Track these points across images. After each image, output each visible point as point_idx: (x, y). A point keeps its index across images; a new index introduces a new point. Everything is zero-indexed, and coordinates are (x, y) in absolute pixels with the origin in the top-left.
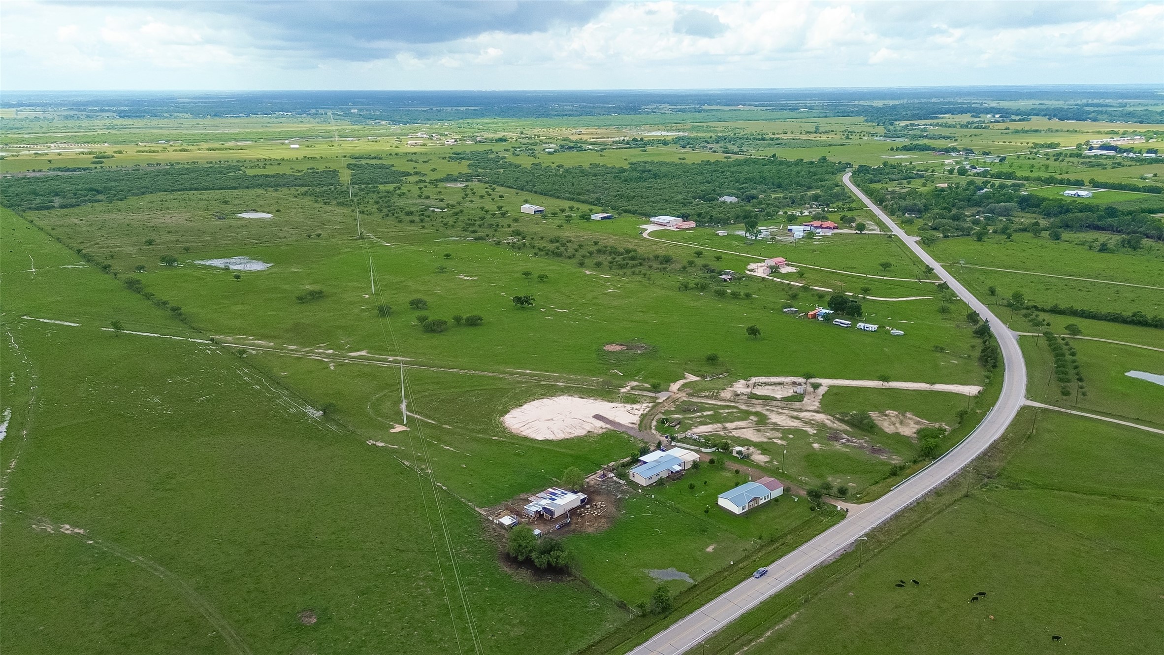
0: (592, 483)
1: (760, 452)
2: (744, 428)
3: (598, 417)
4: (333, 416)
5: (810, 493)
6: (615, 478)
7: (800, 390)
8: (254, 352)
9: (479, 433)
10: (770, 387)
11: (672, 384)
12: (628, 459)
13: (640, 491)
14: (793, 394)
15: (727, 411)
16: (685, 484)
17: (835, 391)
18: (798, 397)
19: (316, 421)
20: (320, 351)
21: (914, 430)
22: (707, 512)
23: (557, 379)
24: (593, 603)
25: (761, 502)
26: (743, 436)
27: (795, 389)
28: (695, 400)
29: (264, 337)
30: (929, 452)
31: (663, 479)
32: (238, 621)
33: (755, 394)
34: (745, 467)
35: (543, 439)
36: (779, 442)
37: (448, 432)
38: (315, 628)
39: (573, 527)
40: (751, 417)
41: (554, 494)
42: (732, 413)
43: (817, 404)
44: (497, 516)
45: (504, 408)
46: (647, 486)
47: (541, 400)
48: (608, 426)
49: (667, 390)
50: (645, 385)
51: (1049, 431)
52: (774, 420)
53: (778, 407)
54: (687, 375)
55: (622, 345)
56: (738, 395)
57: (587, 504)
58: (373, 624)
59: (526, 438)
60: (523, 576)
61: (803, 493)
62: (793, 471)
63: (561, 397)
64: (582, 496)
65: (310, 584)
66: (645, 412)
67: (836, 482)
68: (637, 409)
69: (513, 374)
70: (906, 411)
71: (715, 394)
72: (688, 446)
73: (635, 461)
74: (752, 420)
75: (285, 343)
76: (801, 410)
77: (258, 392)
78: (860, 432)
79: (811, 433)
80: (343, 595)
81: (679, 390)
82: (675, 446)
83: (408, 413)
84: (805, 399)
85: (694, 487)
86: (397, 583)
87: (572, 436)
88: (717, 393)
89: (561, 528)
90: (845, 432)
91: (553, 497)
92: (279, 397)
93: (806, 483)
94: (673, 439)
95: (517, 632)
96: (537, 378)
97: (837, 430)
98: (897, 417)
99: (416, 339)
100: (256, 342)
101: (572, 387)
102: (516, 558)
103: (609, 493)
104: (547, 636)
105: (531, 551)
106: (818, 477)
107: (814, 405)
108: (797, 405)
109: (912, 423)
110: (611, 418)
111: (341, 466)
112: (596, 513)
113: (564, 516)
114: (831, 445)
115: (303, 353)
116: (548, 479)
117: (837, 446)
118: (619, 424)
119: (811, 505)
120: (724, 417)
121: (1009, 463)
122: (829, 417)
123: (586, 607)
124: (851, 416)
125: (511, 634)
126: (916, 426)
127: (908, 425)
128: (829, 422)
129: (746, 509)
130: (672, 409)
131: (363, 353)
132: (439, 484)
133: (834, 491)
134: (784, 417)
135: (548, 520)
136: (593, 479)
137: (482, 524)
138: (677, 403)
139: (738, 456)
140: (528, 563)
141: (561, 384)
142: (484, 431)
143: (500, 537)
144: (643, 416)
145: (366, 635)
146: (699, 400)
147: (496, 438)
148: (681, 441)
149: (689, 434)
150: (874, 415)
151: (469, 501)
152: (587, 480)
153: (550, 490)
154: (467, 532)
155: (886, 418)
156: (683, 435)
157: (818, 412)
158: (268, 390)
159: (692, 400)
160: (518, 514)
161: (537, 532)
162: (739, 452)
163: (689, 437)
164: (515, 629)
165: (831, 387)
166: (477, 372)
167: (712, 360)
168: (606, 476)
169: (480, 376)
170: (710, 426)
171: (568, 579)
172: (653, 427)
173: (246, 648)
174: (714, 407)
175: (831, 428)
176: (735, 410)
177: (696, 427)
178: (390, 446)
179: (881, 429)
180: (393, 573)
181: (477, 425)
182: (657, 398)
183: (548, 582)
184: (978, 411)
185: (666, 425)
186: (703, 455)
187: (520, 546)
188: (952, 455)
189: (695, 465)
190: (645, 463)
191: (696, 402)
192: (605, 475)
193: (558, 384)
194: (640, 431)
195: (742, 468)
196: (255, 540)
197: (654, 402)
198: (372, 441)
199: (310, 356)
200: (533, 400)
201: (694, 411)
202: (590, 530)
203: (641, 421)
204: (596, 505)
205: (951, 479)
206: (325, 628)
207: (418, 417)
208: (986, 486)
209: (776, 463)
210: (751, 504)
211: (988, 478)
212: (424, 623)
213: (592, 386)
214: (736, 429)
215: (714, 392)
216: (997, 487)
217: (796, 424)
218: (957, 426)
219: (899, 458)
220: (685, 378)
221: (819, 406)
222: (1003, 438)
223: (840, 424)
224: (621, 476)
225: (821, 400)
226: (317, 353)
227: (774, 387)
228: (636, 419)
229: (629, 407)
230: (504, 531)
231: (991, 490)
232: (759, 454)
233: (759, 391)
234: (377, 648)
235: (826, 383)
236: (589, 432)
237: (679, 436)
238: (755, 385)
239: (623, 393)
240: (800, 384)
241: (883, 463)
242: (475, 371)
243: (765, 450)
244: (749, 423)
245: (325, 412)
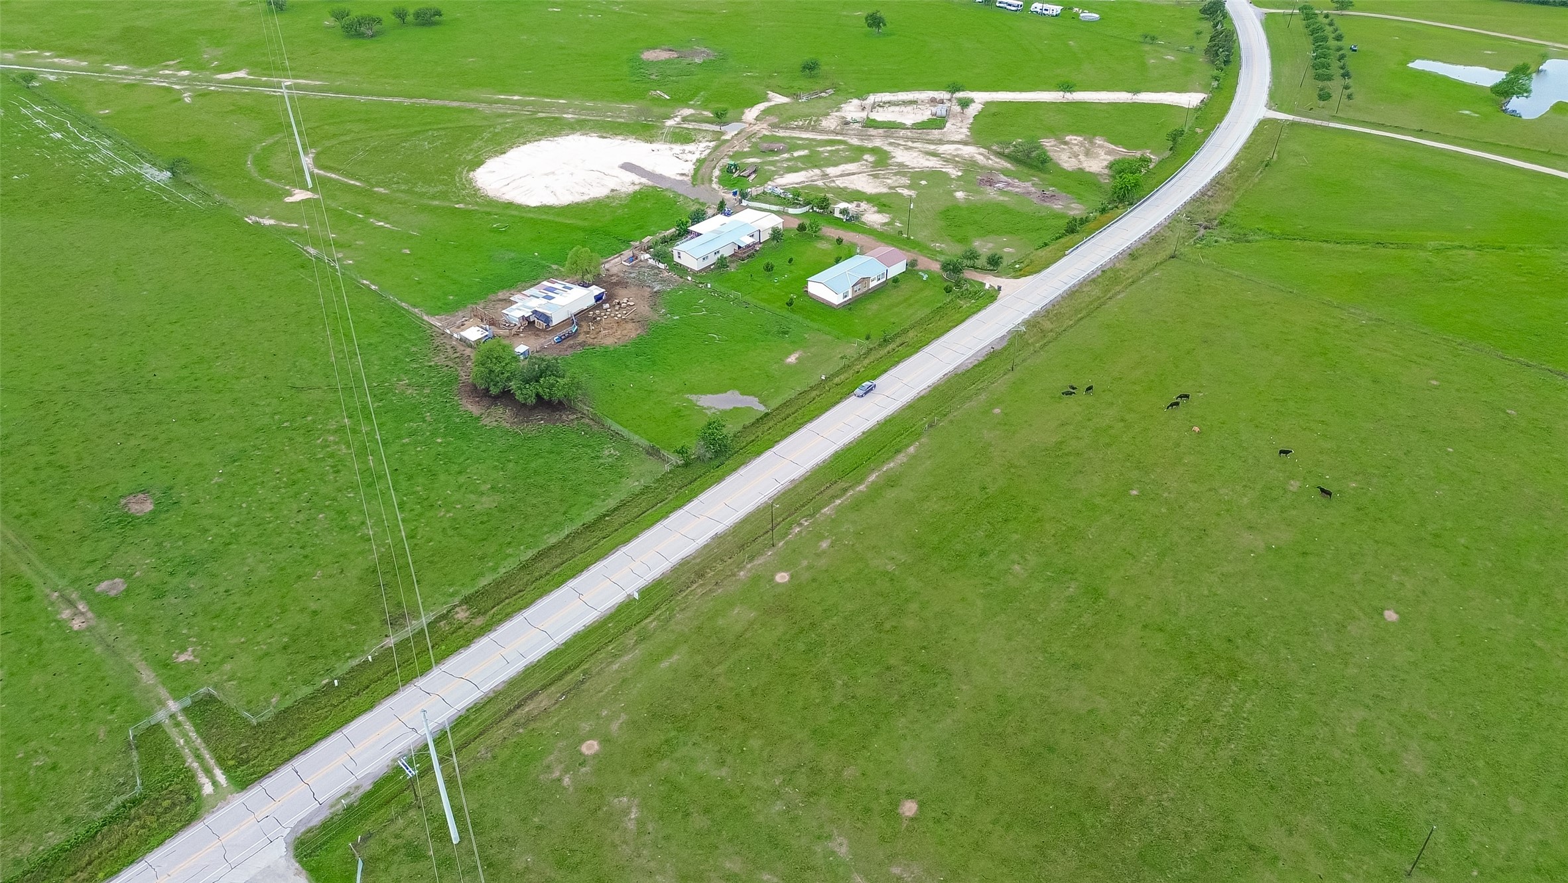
0: (614, 270)
1: (876, 209)
2: (854, 174)
3: (628, 167)
4: (189, 179)
5: (945, 267)
6: (651, 261)
7: (940, 110)
8: (52, 78)
9: (434, 197)
10: (897, 109)
11: (747, 111)
12: (674, 230)
13: (689, 278)
14: (931, 117)
15: (829, 148)
16: (760, 264)
17: (994, 110)
18: (938, 122)
19: (159, 188)
20: (167, 72)
21: (1106, 163)
22: (790, 304)
23: (563, 108)
24: (609, 452)
25: (872, 284)
26: (852, 186)
27: (934, 110)
28: (781, 133)
29: (70, 52)
30: (1124, 196)
31: (725, 258)
32: (18, 517)
33: (874, 120)
34: (852, 234)
35: (539, 204)
36: (906, 192)
37: (382, 199)
38: (151, 519)
39: (581, 338)
40: (866, 157)
41: (552, 290)
42: (837, 151)
43: (964, 132)
44: (459, 327)
45: (475, 157)
46: (700, 271)
47: (536, 143)
48: (644, 180)
49: (740, 120)
50: (705, 113)
51: (1297, 154)
52: (899, 160)
53: (908, 139)
54: (771, 94)
55: (670, 50)
56: (847, 123)
57: (605, 302)
58: (249, 506)
59: (510, 205)
60: (499, 418)
61: (936, 267)
62: (922, 235)
63: (570, 137)
64: (596, 290)
65: (143, 450)
66: (703, 156)
67: (984, 247)
68: (690, 152)
69: (491, 103)
70: (1095, 135)
71: (813, 123)
72: (767, 206)
73: (684, 233)
74: (866, 161)
75: (107, 61)
76: (941, 142)
77: (59, 144)
78: (1026, 170)
79: (953, 176)
80: (200, 465)
81: (757, 119)
82: (747, 207)
83: (316, 171)
84: (948, 125)
85: (772, 268)
86: (291, 439)
87: (586, 198)
88: (815, 122)
89: (561, 340)
90: (1005, 172)
91: (550, 294)
92: (95, 150)
93: (941, 253)
94: (744, 196)
95: (487, 502)
96: (530, 108)
97: (991, 169)
98: (1081, 144)
99: (333, 49)
100: (56, 60)
101: (588, 121)
102: (487, 390)
103: (641, 284)
104: (534, 506)
105: (509, 379)
106: (960, 241)
107: (961, 133)
108: (936, 134)
109: (1103, 154)
110: (649, 168)
111: (199, 259)
112: (619, 316)
113: (568, 322)
114: (982, 193)
115: (138, 77)
116: (544, 267)
117: (991, 193)
118: (661, 177)
119: (946, 284)
120: (825, 158)
121: (1237, 205)
122: (982, 150)
123: (598, 457)
124: (1015, 146)
125: (478, 507)
126: (1109, 157)
127: (1097, 156)
128: (982, 157)
129: (850, 296)
130: (745, 150)
131: (241, 74)
132: (365, 282)
133: (982, 261)
134: (915, 154)
135: (542, 330)
136: (615, 265)
137: (433, 340)
138: (753, 140)
139: (842, 217)
140: (506, 396)
141: (570, 116)
142: (444, 195)
143: (464, 359)
144: (700, 162)
145: (237, 525)
146: (787, 133)
147: (462, 206)
148: (756, 198)
149: (769, 187)
150: (1048, 144)
151: (415, 306)
152: (607, 266)
153: (545, 283)
154: (408, 354)
155: (1066, 147)
156: (760, 190)
157: (965, 143)
158: (76, 140)
159: (778, 134)
160: (492, 323)
161: (521, 348)
162: (844, 212)
163: (770, 191)
164: (484, 499)
165: (987, 104)
166: (433, 102)
167: (810, 68)
168: (637, 258)
169: (439, 108)
170: (803, 173)
171: (571, 417)
172: (714, 178)
173: (33, 557)
174: (810, 144)
175: (983, 167)
176: (842, 147)
177: (781, 176)
178: (284, 224)
179: (1057, 165)
180: (285, 424)
181: (430, 186)
182: (723, 133)
183: (539, 425)
184: (1198, 130)
185: (735, 175)
186: (788, 217)
187: (491, 371)
188: (1156, 198)
189: (776, 235)
190: (699, 234)
191: (783, 137)
192: (634, 257)
193: (565, 116)
194: (694, 185)
195: (848, 236)
196: (48, 384)
197: (718, 139)
198: (253, 218)
199: (150, 81)
200: (524, 143)
201: (779, 152)
202: (609, 341)
203: (696, 171)
204: (619, 303)
205: (1153, 234)
206: (166, 519)
207: (333, 176)
208: (1202, 240)
209: (898, 224)
210: (855, 288)
211: (1205, 228)
212: (334, 499)
213: (621, 117)
214: (841, 176)
215: (811, 120)
216: (1216, 242)
217: (933, 163)
218: (1168, 153)
219: (1080, 206)
220: (768, 100)
221: (969, 134)
222: (1232, 167)
223: (998, 160)
224: (659, 257)
225: (972, 124)
226: (162, 76)
227: (903, 108)
228: (689, 168)
229: (677, 148)
230: (469, 349)
231: (1208, 245)
232: (875, 212)
233: (880, 116)
234: (256, 544)
235: (980, 98)
236: (613, 190)
237: (754, 191)
238: (873, 107)
239: (670, 127)
240: (942, 102)
241: (1057, 216)
242: (430, 99)
243: (884, 205)
244: (862, 165)
245: (173, 173)
